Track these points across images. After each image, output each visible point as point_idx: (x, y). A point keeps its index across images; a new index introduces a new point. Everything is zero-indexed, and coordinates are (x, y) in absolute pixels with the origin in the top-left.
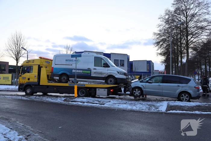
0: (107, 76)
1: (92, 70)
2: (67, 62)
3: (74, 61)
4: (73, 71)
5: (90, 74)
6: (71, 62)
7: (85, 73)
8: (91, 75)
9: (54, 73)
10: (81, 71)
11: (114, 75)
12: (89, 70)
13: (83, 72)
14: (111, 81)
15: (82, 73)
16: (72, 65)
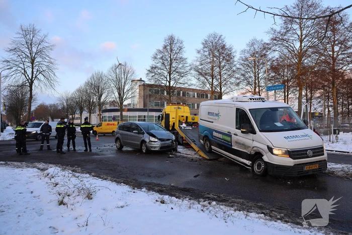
0: (253, 153)
3: (215, 115)
4: (215, 134)
5: (230, 144)
7: (225, 141)
8: (232, 145)
10: (221, 136)
11: (263, 153)
12: (229, 135)
13: (223, 137)
15: (222, 139)
16: (213, 122)
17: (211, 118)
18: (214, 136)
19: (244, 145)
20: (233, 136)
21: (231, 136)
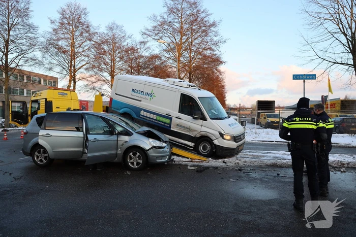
0: (198, 136)
1: (173, 118)
2: (133, 93)
3: (145, 94)
4: (142, 113)
5: (169, 125)
6: (140, 95)
7: (161, 122)
8: (170, 127)
9: (113, 109)
10: (155, 117)
11: (213, 138)
12: (169, 117)
13: (159, 118)
14: (204, 148)
15: (156, 120)
16: (140, 101)
17: (137, 96)
18: (142, 115)
19: (189, 129)
20: (174, 119)
21: (171, 119)
